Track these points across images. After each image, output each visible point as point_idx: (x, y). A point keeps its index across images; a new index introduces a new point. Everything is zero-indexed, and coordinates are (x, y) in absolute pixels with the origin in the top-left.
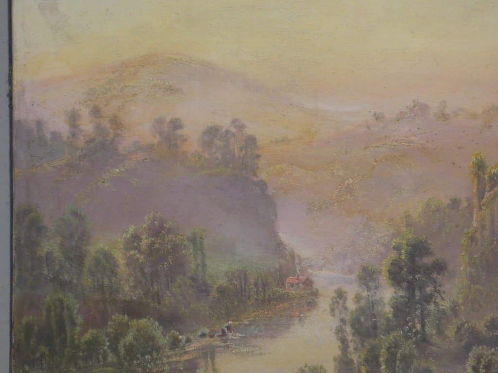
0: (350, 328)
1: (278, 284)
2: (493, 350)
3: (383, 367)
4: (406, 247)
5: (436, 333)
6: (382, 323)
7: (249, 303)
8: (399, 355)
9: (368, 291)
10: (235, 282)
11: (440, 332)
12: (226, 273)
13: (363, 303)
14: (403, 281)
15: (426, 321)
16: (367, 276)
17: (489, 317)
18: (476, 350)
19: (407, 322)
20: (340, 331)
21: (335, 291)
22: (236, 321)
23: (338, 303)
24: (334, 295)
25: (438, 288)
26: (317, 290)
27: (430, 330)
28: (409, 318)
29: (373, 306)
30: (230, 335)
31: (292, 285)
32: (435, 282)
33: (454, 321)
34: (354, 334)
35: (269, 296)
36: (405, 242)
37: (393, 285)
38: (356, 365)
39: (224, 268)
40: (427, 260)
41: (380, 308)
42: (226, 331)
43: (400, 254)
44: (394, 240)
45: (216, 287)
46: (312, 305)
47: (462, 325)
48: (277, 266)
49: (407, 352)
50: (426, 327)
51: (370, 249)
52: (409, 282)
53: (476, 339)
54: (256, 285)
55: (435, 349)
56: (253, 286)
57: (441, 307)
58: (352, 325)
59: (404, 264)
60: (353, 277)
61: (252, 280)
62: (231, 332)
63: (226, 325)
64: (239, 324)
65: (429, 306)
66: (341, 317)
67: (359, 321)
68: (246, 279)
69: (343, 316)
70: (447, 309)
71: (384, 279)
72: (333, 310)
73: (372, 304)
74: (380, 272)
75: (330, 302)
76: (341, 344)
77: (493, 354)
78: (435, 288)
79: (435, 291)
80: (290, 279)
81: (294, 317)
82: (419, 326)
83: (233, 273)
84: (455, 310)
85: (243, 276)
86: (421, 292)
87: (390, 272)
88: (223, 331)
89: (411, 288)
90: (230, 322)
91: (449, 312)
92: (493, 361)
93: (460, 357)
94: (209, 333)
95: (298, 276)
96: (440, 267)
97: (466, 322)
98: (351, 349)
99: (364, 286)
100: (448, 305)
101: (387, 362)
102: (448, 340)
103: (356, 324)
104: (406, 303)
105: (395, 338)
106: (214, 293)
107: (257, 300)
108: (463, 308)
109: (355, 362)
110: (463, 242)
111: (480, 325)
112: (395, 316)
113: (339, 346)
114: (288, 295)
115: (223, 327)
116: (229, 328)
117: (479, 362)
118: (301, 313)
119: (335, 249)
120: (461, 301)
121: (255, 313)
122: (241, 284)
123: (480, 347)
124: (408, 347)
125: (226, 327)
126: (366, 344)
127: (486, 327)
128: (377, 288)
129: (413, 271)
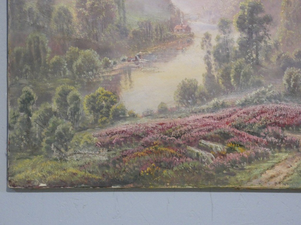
0: (213, 56)
1: (170, 30)
2: (299, 70)
3: (232, 80)
4: (248, 7)
5: (265, 59)
6: (232, 53)
7: (152, 41)
8: (242, 73)
9: (224, 34)
10: (143, 28)
11: (267, 59)
12: (138, 22)
13: (221, 41)
14: (246, 28)
15: (259, 52)
16: (224, 25)
17: (297, 50)
18: (289, 70)
19: (248, 53)
20: (207, 58)
21: (204, 34)
22: (144, 52)
23: (206, 41)
24: (203, 36)
25: (267, 33)
26: (193, 33)
27: (261, 58)
28: (248, 50)
29: (227, 43)
30: (140, 60)
31: (178, 30)
32: (265, 29)
33: (276, 52)
34: (215, 60)
35: (164, 36)
36: (247, 4)
37: (239, 31)
38: (216, 79)
39: (137, 19)
40: (260, 16)
41: (231, 44)
42: (138, 57)
43: (244, 12)
44: (241, 3)
45: (132, 31)
46: (190, 42)
47: (281, 55)
48: (169, 19)
49: (247, 71)
50: (259, 56)
51: (226, 9)
52: (249, 29)
53: (289, 63)
54: (156, 30)
55: (264, 69)
56: (154, 31)
57: (268, 44)
58: (214, 55)
59: (246, 18)
60: (216, 26)
61: (154, 27)
62: (141, 58)
63: (138, 54)
64: (145, 54)
65: (261, 43)
66: (208, 50)
67: (218, 52)
68: (150, 26)
69: (209, 49)
70: (272, 45)
71: (234, 26)
72: (202, 46)
73: (226, 42)
74: (232, 22)
75: (201, 41)
76: (207, 66)
77: (299, 72)
78: (265, 32)
79: (265, 34)
80: (177, 27)
81: (179, 49)
82: (254, 56)
83: (142, 23)
84: (277, 45)
85: (148, 25)
86: (256, 35)
87: (238, 22)
88: (136, 58)
89: (250, 32)
90: (140, 52)
91: (273, 47)
92: (299, 77)
93: (279, 74)
94: (127, 59)
95: (182, 25)
96: (268, 20)
97: (283, 53)
98: (213, 69)
99: (222, 31)
100: (273, 43)
101: (235, 77)
102: (272, 64)
103: (217, 54)
104: (247, 41)
105: (240, 63)
106: (131, 35)
107: (157, 39)
108: (281, 44)
109: (216, 77)
110: (282, 4)
111: (292, 55)
112: (240, 49)
113: (206, 68)
114: (176, 36)
115: (136, 56)
116: (139, 56)
117: (291, 77)
118: (183, 47)
119: (204, 8)
120: (280, 40)
121: (156, 47)
122: (147, 30)
123: (292, 68)
124: (248, 68)
125: (138, 55)
126: (222, 66)
127: (295, 56)
128: (229, 32)
129: (252, 22)
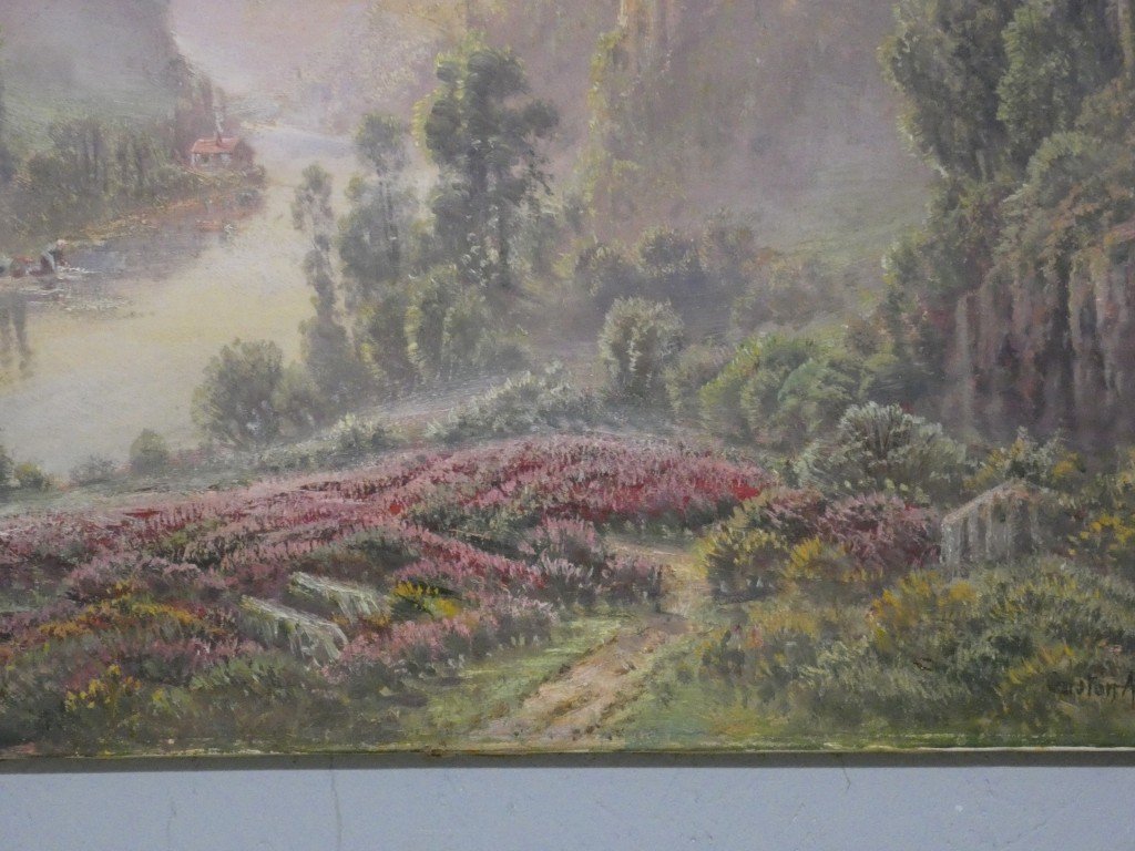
0: (339, 258)
1: (173, 157)
2: (659, 307)
3: (413, 346)
4: (467, 73)
5: (532, 269)
6: (410, 246)
7: (106, 199)
8: (448, 319)
9: (378, 172)
10: (71, 149)
11: (542, 267)
12: (52, 128)
13: (368, 199)
14: (460, 150)
15: (510, 242)
16: (379, 139)
17: (651, 233)
18: (620, 308)
19: (468, 245)
20: (314, 263)
21: (305, 173)
22: (75, 239)
23: (311, 200)
24: (301, 181)
25: (540, 167)
26: (262, 169)
27: (519, 263)
28: (471, 234)
29: (391, 207)
30: (61, 272)
31: (205, 158)
32: (532, 154)
34: (346, 272)
35: (152, 180)
36: (464, 61)
37: (437, 160)
38: (351, 342)
39: (47, 115)
40: (514, 104)
41: (406, 212)
42: (53, 262)
43: (454, 89)
44: (440, 56)
45: (26, 159)
46: (251, 204)
47: (592, 251)
48: (171, 115)
49: (467, 312)
50: (510, 255)
51: (383, 77)
52: (472, 153)
53: (621, 282)
54: (121, 156)
55: (529, 305)
56: (113, 160)
57: (544, 211)
58: (343, 251)
59: (461, 112)
60: (347, 140)
61: (112, 145)
62: (62, 264)
63: (51, 247)
64: (80, 247)
65: (517, 209)
66: (318, 233)
67: (357, 239)
68: (97, 142)
69: (322, 229)
70: (557, 216)
71: (415, 145)
72: (298, 216)
73: (390, 204)
74: (407, 130)
75: (293, 198)
76: (316, 294)
77: (658, 316)
78: (531, 166)
79: (532, 173)
80: (200, 145)
81: (208, 230)
82: (493, 254)
83: (68, 129)
84: (575, 216)
85: (93, 135)
86: (500, 176)
87: (429, 130)
88: (45, 262)
89: (476, 168)
90: (60, 242)
91: (562, 222)
92: (659, 333)
93: (585, 324)
94: (12, 266)
95: (219, 137)
96: (543, 119)
97: (599, 245)
98: (340, 305)
99: (371, 163)
100: (560, 207)
101: (421, 334)
102: (557, 285)
103: (352, 248)
104: (467, 201)
105: (439, 281)
106: (23, 175)
107: (124, 191)
108: (593, 212)
109: (349, 333)
110: (595, 62)
111: (633, 254)
112: (440, 229)
113: (313, 299)
114: (196, 181)
115: (44, 253)
116: (58, 255)
117: (627, 335)
118: (224, 222)
119: (304, 75)
120: (589, 197)
121: (119, 222)
122: (86, 156)
123: (631, 302)
124: (468, 301)
125: (53, 253)
126: (374, 293)
127: (645, 255)
128: (399, 166)
129: (483, 126)
